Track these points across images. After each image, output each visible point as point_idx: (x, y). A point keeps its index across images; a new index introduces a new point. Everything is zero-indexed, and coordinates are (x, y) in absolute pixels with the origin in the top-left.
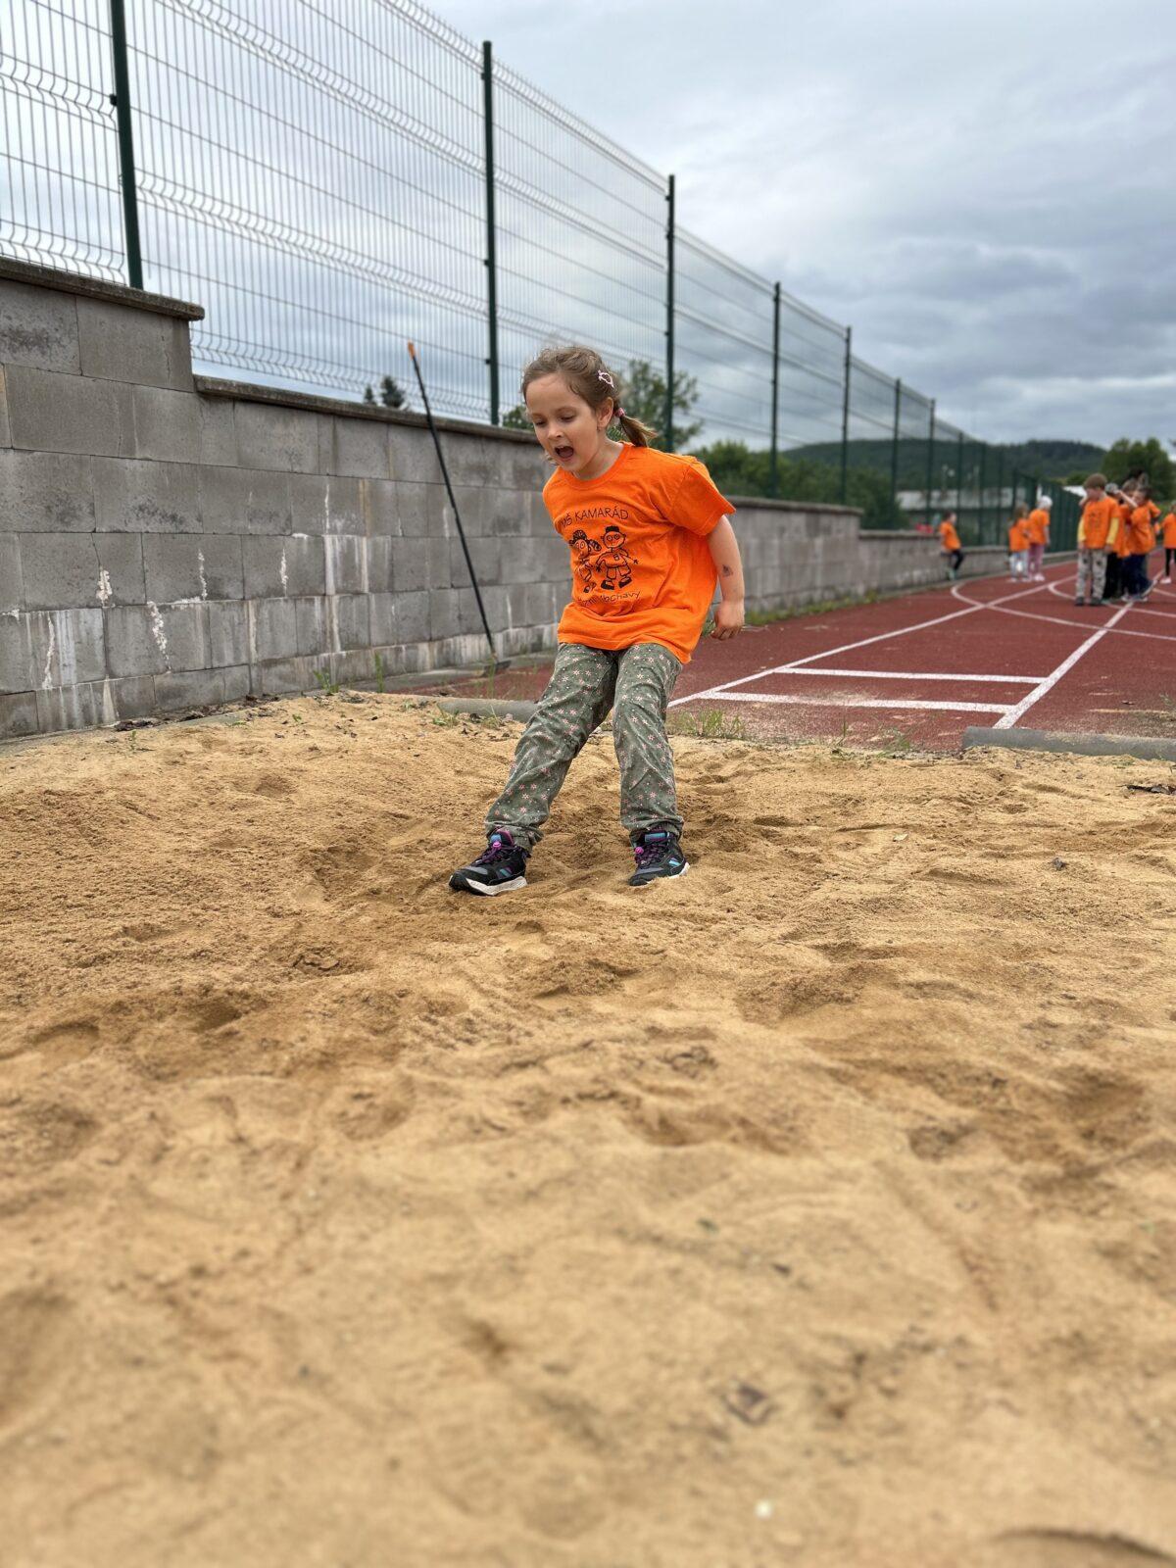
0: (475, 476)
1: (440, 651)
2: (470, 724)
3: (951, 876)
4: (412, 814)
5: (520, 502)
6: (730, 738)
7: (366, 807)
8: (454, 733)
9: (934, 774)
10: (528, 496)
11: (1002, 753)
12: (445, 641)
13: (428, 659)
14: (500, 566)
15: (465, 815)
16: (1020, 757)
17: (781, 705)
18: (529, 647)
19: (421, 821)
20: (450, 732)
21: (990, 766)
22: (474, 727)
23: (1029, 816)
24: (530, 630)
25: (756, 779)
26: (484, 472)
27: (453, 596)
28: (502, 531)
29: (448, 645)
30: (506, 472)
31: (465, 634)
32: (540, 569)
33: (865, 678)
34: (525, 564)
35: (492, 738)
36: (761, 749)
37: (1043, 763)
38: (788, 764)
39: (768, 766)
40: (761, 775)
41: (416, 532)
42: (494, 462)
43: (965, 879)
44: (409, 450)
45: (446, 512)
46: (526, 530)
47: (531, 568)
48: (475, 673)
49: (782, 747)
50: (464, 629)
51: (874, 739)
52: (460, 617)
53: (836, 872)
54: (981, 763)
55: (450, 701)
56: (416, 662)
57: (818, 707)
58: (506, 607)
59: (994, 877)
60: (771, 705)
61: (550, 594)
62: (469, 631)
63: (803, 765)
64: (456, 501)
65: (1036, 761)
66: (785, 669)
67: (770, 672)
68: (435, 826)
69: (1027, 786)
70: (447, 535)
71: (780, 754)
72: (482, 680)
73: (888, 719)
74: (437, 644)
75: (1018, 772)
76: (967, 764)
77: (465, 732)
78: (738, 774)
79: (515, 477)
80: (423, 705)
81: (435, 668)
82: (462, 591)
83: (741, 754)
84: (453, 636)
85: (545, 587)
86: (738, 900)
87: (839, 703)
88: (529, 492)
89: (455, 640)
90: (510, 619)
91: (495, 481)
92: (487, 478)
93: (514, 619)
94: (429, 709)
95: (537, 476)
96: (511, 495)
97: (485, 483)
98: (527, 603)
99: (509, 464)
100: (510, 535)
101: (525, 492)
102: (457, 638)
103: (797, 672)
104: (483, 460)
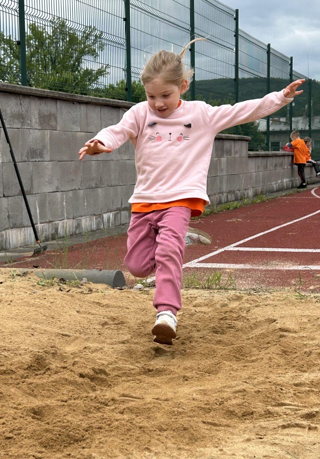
0: (16, 121)
2: (61, 285)
4: (71, 334)
5: (43, 138)
6: (226, 289)
7: (45, 331)
14: (32, 181)
15: (100, 334)
17: (242, 270)
18: (50, 236)
19: (77, 338)
20: (51, 290)
24: (50, 224)
26: (21, 117)
28: (32, 157)
30: (35, 119)
31: (12, 228)
32: (56, 183)
33: (285, 253)
34: (47, 180)
35: (82, 293)
38: (270, 302)
39: (258, 304)
42: (27, 111)
46: (47, 157)
47: (50, 183)
48: (26, 254)
50: (11, 225)
51: (312, 288)
52: (9, 217)
57: (265, 271)
58: (36, 209)
60: (237, 270)
61: (62, 199)
62: (14, 226)
63: (281, 302)
64: (10, 138)
66: (231, 248)
67: (222, 250)
68: (87, 340)
71: (262, 297)
73: (313, 277)
77: (61, 290)
79: (40, 121)
82: (10, 198)
83: (238, 298)
84: (5, 230)
85: (59, 194)
88: (49, 131)
89: (6, 233)
90: (39, 217)
91: (28, 124)
92: (23, 122)
93: (42, 217)
94: (29, 277)
95: (53, 120)
96: (38, 133)
97: (22, 125)
98: (48, 206)
99: (36, 112)
100: (37, 160)
101: (46, 131)
102: (8, 231)
103: (240, 250)
104: (21, 111)
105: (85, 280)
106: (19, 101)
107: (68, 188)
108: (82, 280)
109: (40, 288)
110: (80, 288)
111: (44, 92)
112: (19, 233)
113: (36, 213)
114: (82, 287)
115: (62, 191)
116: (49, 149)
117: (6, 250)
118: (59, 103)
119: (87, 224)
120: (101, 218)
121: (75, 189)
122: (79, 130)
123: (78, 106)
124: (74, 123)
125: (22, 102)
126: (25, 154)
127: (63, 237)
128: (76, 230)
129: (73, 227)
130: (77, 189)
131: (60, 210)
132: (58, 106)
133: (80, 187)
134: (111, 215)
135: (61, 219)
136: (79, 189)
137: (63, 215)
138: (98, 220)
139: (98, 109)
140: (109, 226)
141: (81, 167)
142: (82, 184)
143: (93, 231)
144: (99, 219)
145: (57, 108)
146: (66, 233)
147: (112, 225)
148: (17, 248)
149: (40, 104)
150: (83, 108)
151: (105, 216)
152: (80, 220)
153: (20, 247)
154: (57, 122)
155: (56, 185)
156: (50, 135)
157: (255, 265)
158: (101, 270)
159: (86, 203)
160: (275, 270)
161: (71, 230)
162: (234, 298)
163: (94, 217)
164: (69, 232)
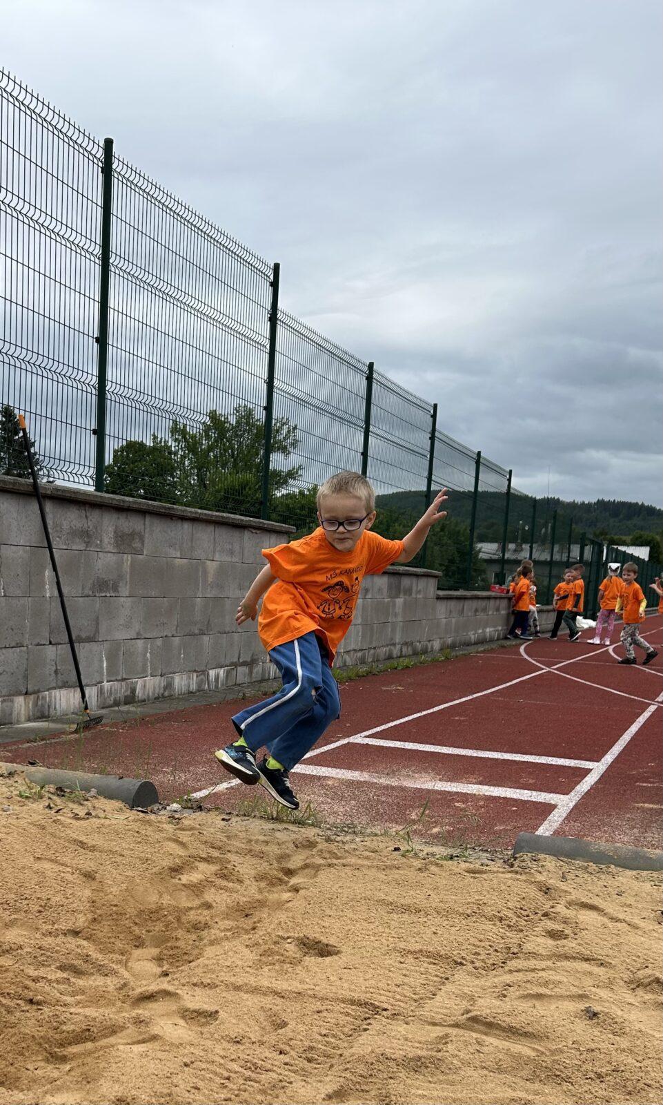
0: (78, 540)
1: (35, 704)
2: (54, 798)
3: (490, 1025)
5: (120, 564)
6: (303, 825)
8: (39, 806)
9: (486, 884)
10: (128, 559)
11: (550, 862)
12: (41, 695)
13: (23, 712)
14: (97, 624)
16: (566, 868)
17: (351, 784)
18: (123, 699)
20: (34, 805)
21: (540, 878)
22: (58, 800)
23: (570, 945)
24: (123, 683)
25: (322, 875)
26: (86, 535)
27: (51, 651)
28: (101, 591)
29: (44, 698)
30: (108, 538)
31: (61, 688)
32: (137, 627)
34: (122, 621)
35: (76, 817)
36: (328, 840)
37: (586, 876)
38: (353, 860)
39: (335, 861)
40: (328, 870)
41: (19, 593)
42: (96, 527)
43: (503, 1029)
44: (15, 515)
45: (48, 573)
46: (124, 590)
47: (128, 626)
48: (67, 728)
49: (348, 838)
50: (59, 683)
51: (435, 830)
52: (56, 672)
53: (386, 1006)
54: (530, 873)
55: (39, 771)
56: (11, 714)
57: (387, 787)
58: (102, 661)
59: (529, 1029)
60: (342, 782)
61: (146, 649)
62: (65, 685)
64: (58, 565)
65: (580, 873)
66: (359, 739)
67: (345, 741)
69: (569, 904)
70: (48, 595)
71: (346, 847)
72: (73, 736)
73: (448, 807)
74: (32, 697)
75: (563, 886)
76: (517, 872)
77: (49, 807)
78: (306, 866)
79: (116, 542)
80: (11, 774)
81: (29, 720)
82: (58, 647)
83: (311, 845)
84: (48, 690)
85: (140, 643)
86: (291, 1039)
87: (409, 784)
88: (130, 556)
89: (50, 694)
90: (105, 674)
91: (97, 545)
92: (89, 542)
93: (109, 674)
94: (17, 779)
95: (137, 540)
96: (111, 559)
97: (87, 547)
98: (122, 658)
99: (111, 529)
100: (108, 595)
101: (125, 556)
102: (53, 692)
103: (370, 743)
104: (86, 525)
105: (93, 791)
106: (84, 512)
107: (154, 634)
108: (90, 791)
109: (19, 802)
110: (82, 805)
111: (124, 501)
112: (72, 695)
113: (102, 667)
114: (86, 803)
115: (145, 638)
116: (128, 580)
117: (49, 717)
118: (148, 519)
119: (183, 683)
120: (205, 676)
121: (166, 636)
122: (179, 556)
123: (179, 524)
124: (171, 546)
125: (88, 514)
126: (89, 585)
127: (144, 701)
128: (165, 691)
129: (159, 686)
130: (170, 635)
131: (140, 664)
132: (146, 523)
133: (174, 633)
134: (222, 672)
135: (142, 676)
136: (173, 636)
137: (144, 670)
138: (199, 678)
139: (211, 529)
140: (217, 687)
141: (178, 607)
142: (178, 628)
143: (192, 692)
144: (202, 677)
145: (144, 524)
146: (148, 696)
147: (222, 685)
148: (67, 715)
149: (118, 518)
150: (187, 526)
151: (212, 673)
152: (172, 678)
153: (73, 713)
154: (143, 544)
155: (137, 630)
156: (131, 562)
157: (375, 775)
158: (121, 778)
159: (182, 656)
160: (400, 787)
161: (157, 691)
162: (305, 843)
163: (195, 675)
164: (154, 694)
